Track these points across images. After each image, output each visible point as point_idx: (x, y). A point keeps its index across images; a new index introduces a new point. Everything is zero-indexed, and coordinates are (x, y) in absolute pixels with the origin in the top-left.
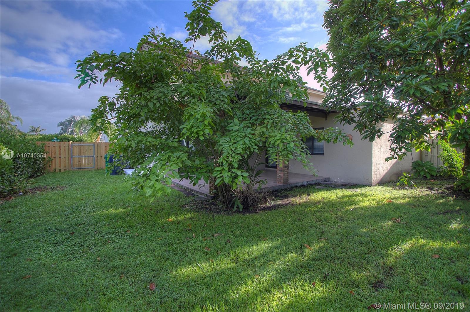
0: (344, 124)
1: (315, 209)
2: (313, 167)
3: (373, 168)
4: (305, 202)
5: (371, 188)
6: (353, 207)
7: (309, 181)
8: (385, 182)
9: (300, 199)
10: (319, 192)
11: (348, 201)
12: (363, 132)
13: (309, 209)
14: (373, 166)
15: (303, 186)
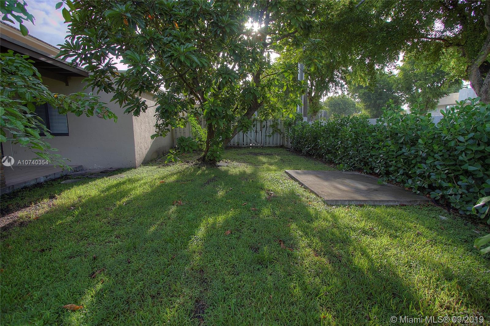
0: (99, 91)
1: (69, 219)
2: (59, 155)
3: (136, 148)
4: (48, 212)
5: (136, 171)
6: (125, 200)
7: (50, 175)
8: (148, 161)
9: (36, 209)
10: (70, 189)
11: (117, 193)
12: (124, 104)
13: (60, 222)
14: (136, 145)
15: (39, 185)
